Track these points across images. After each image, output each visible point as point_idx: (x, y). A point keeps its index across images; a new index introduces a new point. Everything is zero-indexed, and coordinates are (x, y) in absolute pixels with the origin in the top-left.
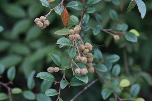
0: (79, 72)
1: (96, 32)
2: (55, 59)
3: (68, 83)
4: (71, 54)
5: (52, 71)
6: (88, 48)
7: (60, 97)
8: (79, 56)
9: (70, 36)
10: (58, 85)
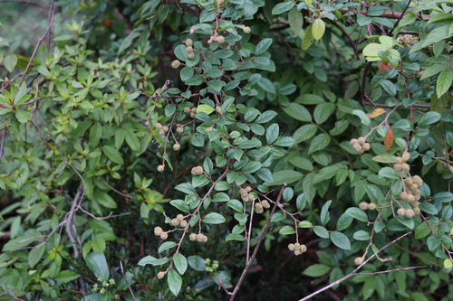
0: (403, 214)
1: (426, 161)
2: (370, 192)
3: (384, 226)
4: (395, 190)
5: (365, 208)
6: (417, 183)
7: (373, 243)
8: (405, 193)
9: (396, 166)
10: (372, 226)
